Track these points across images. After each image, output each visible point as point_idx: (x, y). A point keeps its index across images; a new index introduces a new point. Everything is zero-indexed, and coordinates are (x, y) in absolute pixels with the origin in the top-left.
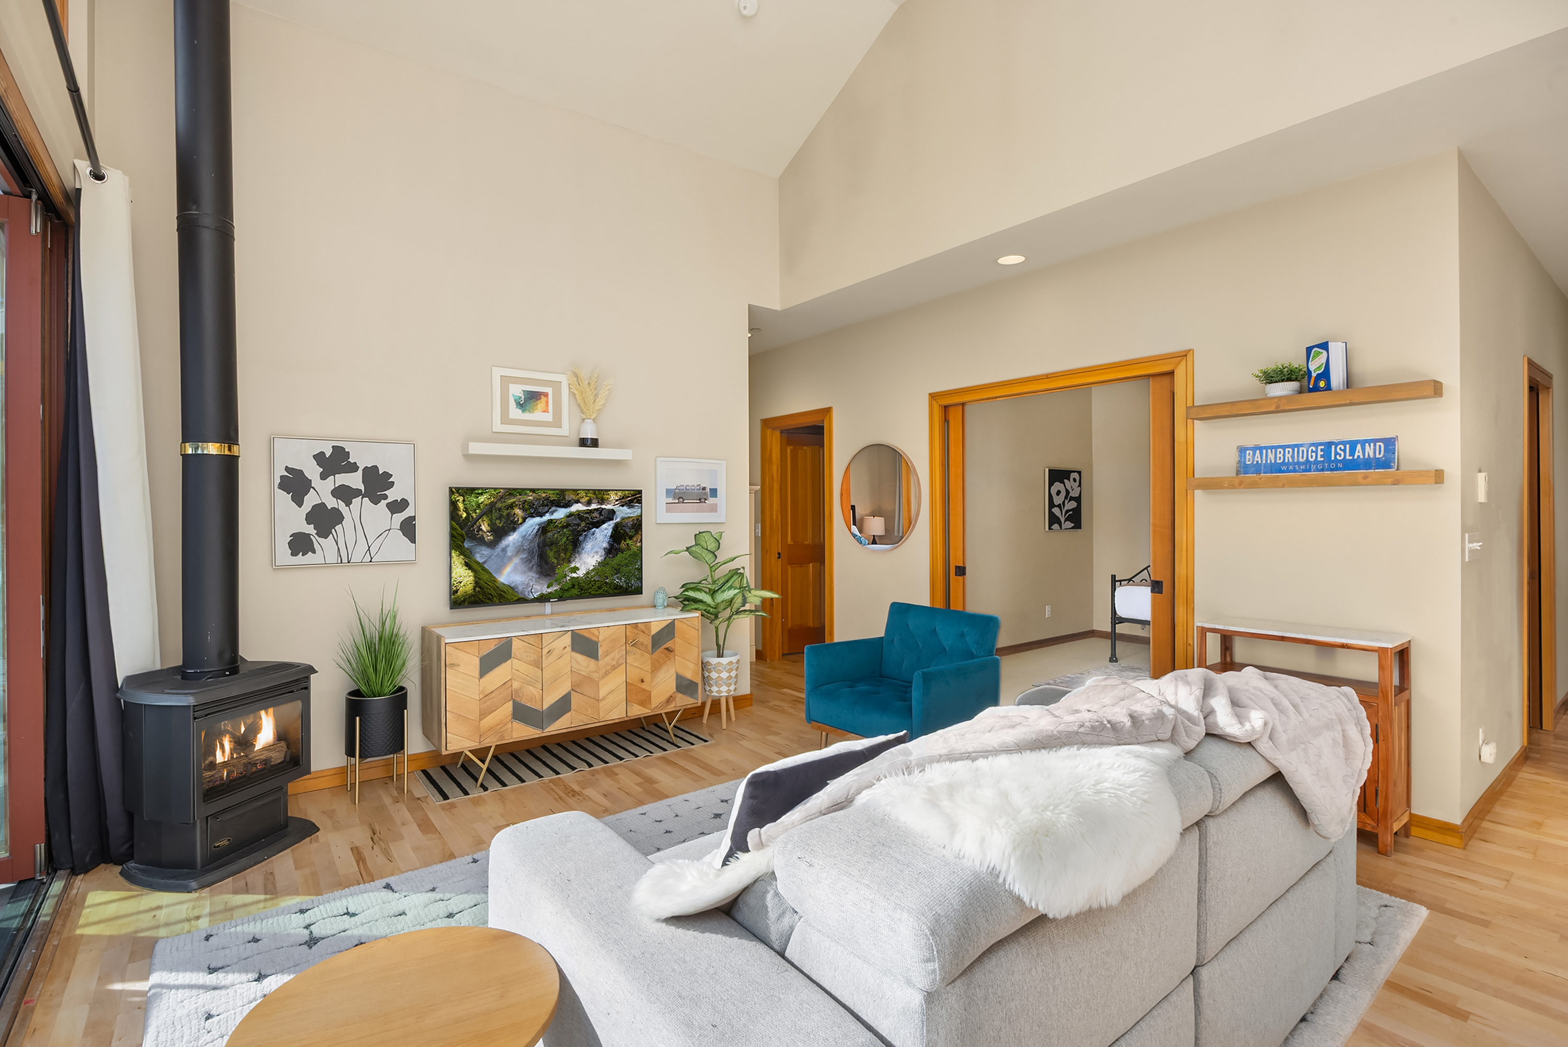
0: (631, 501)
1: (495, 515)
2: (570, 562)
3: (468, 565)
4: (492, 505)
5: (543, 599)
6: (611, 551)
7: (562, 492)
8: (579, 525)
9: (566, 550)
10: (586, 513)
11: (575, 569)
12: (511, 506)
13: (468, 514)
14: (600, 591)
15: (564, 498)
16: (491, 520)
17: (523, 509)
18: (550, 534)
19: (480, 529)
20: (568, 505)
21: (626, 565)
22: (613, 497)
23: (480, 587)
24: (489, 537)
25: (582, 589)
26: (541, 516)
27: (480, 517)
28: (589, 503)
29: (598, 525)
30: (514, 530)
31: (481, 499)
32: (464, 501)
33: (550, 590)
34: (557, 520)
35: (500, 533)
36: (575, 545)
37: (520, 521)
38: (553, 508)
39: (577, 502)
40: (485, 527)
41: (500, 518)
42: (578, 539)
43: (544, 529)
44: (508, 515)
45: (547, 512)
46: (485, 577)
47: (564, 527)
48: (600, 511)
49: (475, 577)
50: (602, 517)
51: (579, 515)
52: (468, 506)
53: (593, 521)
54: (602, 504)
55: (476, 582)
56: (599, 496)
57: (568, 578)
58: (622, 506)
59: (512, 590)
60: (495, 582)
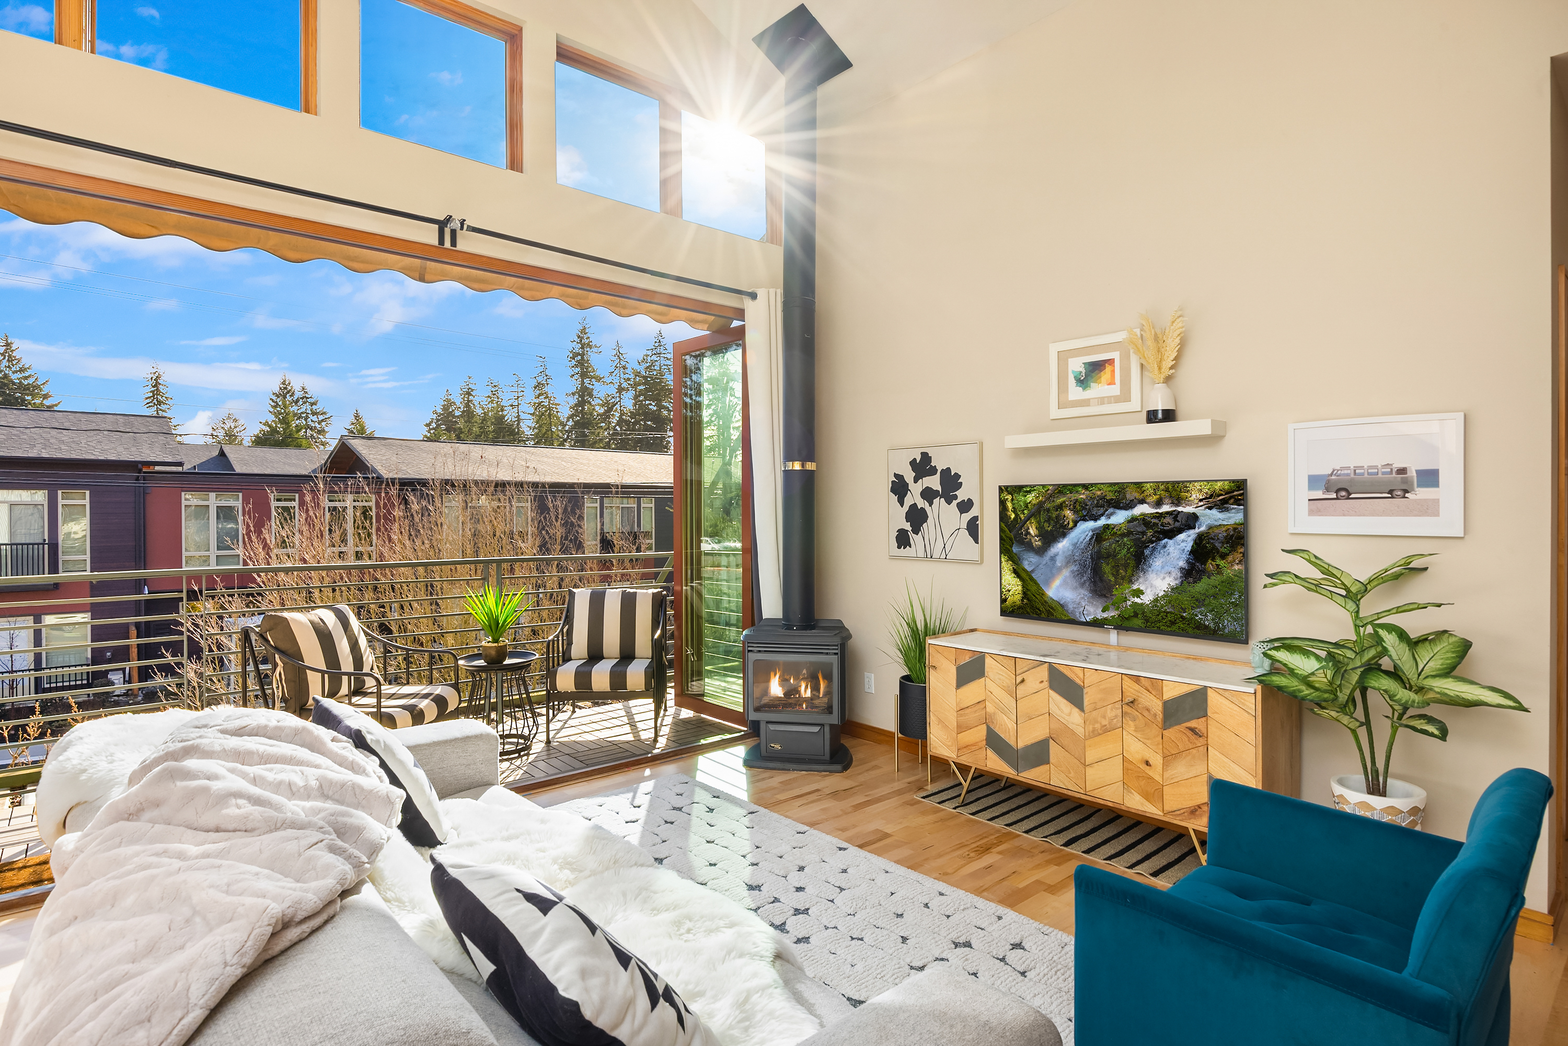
0: (1225, 502)
1: (1043, 516)
2: (1131, 582)
3: (1015, 572)
4: (1041, 504)
5: (1096, 623)
6: (1191, 573)
7: (1123, 487)
8: (1144, 533)
9: (1126, 566)
10: (1155, 517)
11: (1138, 593)
12: (1061, 507)
13: (1017, 515)
14: (1174, 628)
15: (1124, 497)
16: (1039, 522)
17: (1075, 511)
18: (1106, 543)
19: (1028, 533)
20: (1129, 506)
21: (1215, 596)
22: (1195, 496)
23: (1028, 599)
24: (1037, 543)
25: (1147, 621)
27: (1028, 518)
28: (1159, 503)
29: (1171, 534)
30: (1064, 535)
31: (1029, 497)
32: (1013, 500)
33: (1105, 615)
34: (1115, 526)
35: (1050, 537)
36: (1139, 561)
37: (1071, 525)
38: (1111, 510)
39: (1143, 501)
40: (1033, 531)
41: (1049, 520)
42: (1143, 553)
43: (1099, 536)
44: (1058, 516)
45: (1102, 515)
46: (1033, 588)
47: (1124, 535)
48: (1175, 515)
49: (1023, 587)
50: (1178, 525)
52: (1017, 506)
53: (1165, 529)
54: (1178, 505)
55: (1024, 593)
56: (1174, 494)
57: (1129, 603)
58: (1210, 508)
59: (1062, 606)
60: (1043, 594)
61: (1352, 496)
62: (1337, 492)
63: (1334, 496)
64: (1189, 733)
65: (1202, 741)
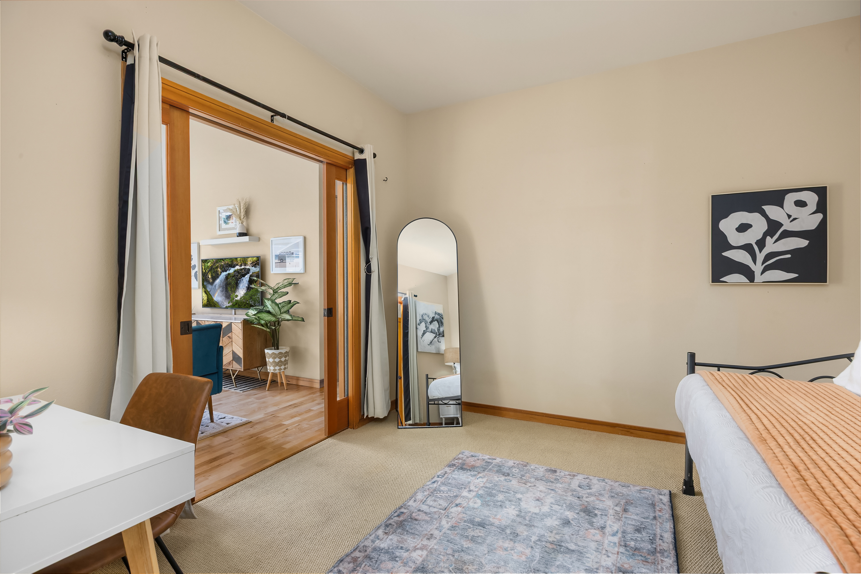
0: (255, 264)
1: (213, 271)
2: (235, 293)
3: (205, 292)
4: (212, 266)
5: (227, 308)
6: (249, 288)
7: (232, 259)
8: (238, 276)
9: (234, 287)
10: (241, 270)
11: (237, 296)
12: (217, 267)
13: (205, 271)
14: (245, 307)
15: (233, 264)
16: (211, 273)
17: (221, 269)
18: (229, 280)
19: (208, 277)
20: (234, 267)
21: (254, 296)
22: (249, 263)
23: (209, 302)
24: (211, 281)
25: (239, 305)
26: (226, 272)
27: (208, 272)
28: (241, 266)
29: (244, 276)
30: (218, 277)
31: (209, 264)
32: (204, 265)
33: (229, 305)
34: (231, 273)
35: (214, 278)
36: (236, 285)
37: (220, 274)
38: (230, 268)
39: (237, 265)
40: (210, 276)
41: (214, 272)
42: (238, 282)
43: (227, 277)
44: (216, 271)
45: (228, 270)
46: (210, 298)
47: (233, 277)
48: (245, 269)
49: (207, 297)
50: (245, 272)
51: (237, 271)
52: (205, 267)
53: (241, 274)
54: (245, 266)
55: (208, 299)
56: (245, 262)
57: (235, 300)
58: (252, 267)
59: (218, 303)
60: (213, 299)
61: (284, 261)
62: (280, 260)
63: (280, 261)
64: (228, 338)
65: (231, 340)
